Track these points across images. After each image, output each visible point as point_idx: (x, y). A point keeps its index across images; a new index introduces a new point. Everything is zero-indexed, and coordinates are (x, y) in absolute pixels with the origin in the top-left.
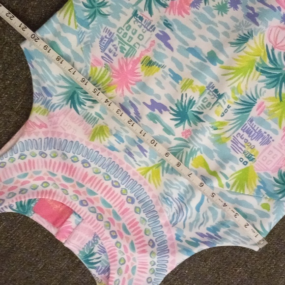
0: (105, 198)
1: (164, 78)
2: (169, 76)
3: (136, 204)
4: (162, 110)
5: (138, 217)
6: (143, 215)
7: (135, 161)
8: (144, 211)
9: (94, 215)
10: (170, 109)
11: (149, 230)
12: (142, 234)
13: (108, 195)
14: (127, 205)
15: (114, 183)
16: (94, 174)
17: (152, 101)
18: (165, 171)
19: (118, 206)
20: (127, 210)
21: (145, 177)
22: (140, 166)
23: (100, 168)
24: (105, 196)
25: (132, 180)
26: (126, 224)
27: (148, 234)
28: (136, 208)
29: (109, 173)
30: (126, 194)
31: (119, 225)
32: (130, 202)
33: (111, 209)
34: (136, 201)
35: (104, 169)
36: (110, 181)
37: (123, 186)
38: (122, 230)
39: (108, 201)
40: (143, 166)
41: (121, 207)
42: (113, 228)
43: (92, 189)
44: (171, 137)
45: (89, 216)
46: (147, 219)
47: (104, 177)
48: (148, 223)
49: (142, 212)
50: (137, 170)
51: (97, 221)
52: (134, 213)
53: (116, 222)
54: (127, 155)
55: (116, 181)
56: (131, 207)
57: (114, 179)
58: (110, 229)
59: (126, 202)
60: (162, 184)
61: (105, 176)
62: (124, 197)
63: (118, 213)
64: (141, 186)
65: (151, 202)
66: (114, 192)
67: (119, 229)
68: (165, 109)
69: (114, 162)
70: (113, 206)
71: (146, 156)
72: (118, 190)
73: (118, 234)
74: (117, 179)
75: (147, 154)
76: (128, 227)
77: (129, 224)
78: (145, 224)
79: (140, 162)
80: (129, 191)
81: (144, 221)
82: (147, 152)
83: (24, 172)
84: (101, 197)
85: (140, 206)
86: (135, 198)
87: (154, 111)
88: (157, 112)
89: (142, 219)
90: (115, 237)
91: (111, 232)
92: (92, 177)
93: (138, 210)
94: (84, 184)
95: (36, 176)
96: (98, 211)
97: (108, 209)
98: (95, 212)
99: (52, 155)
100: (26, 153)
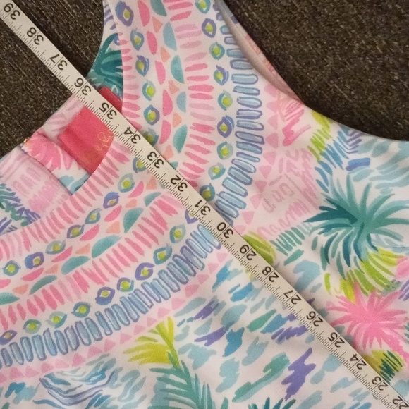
0: (115, 246)
1: (353, 394)
2: (356, 402)
3: (96, 307)
4: (289, 384)
5: (66, 308)
6: (71, 320)
7: (191, 320)
8: (80, 322)
9: (81, 221)
10: (289, 400)
11: (36, 329)
12: (29, 316)
13: (121, 254)
14: (94, 288)
15: (146, 269)
16: (170, 227)
17: (312, 367)
18: (161, 375)
19: (94, 271)
20: (85, 286)
21: (152, 331)
22: (178, 326)
23: (183, 243)
24: (120, 246)
25: (149, 304)
26: (55, 283)
27: (27, 326)
28: (88, 307)
29: (170, 260)
30: (118, 288)
31: (54, 269)
32: (101, 296)
33: (89, 255)
34: (102, 308)
35: (181, 251)
36: (152, 262)
37: (138, 284)
38: (42, 276)
39: (109, 251)
40: (178, 331)
41: (92, 276)
42: (48, 258)
43: (139, 221)
44: (230, 393)
45: (81, 210)
46: (62, 329)
47: (162, 249)
48: (52, 330)
49: (78, 319)
50: (169, 319)
51: (68, 226)
52: (76, 301)
53: (61, 263)
54: (206, 304)
55: (151, 272)
56: (90, 296)
57: (157, 269)
58: (48, 253)
59: (100, 286)
60: (135, 365)
61: (165, 253)
62: (112, 284)
63: (78, 269)
64: (135, 321)
65: (97, 337)
66: (127, 265)
67: (45, 271)
68: (292, 391)
69: (195, 273)
70: (97, 260)
71: (197, 340)
72: (130, 273)
73: (34, 269)
74: (155, 275)
75: (202, 344)
76: (47, 287)
77: (53, 288)
78: (49, 322)
79: (188, 328)
80: (126, 294)
81: (57, 321)
82: (207, 345)
83: (186, 75)
84: (118, 238)
85: (92, 315)
86: (109, 306)
87: (290, 369)
88: (287, 373)
89: (61, 318)
90: (29, 263)
91: (41, 255)
92: (164, 223)
93: (83, 310)
94: (152, 204)
95: (174, 97)
96: (88, 228)
97: (91, 249)
98: (87, 222)
99: (224, 147)
100: (230, 85)
